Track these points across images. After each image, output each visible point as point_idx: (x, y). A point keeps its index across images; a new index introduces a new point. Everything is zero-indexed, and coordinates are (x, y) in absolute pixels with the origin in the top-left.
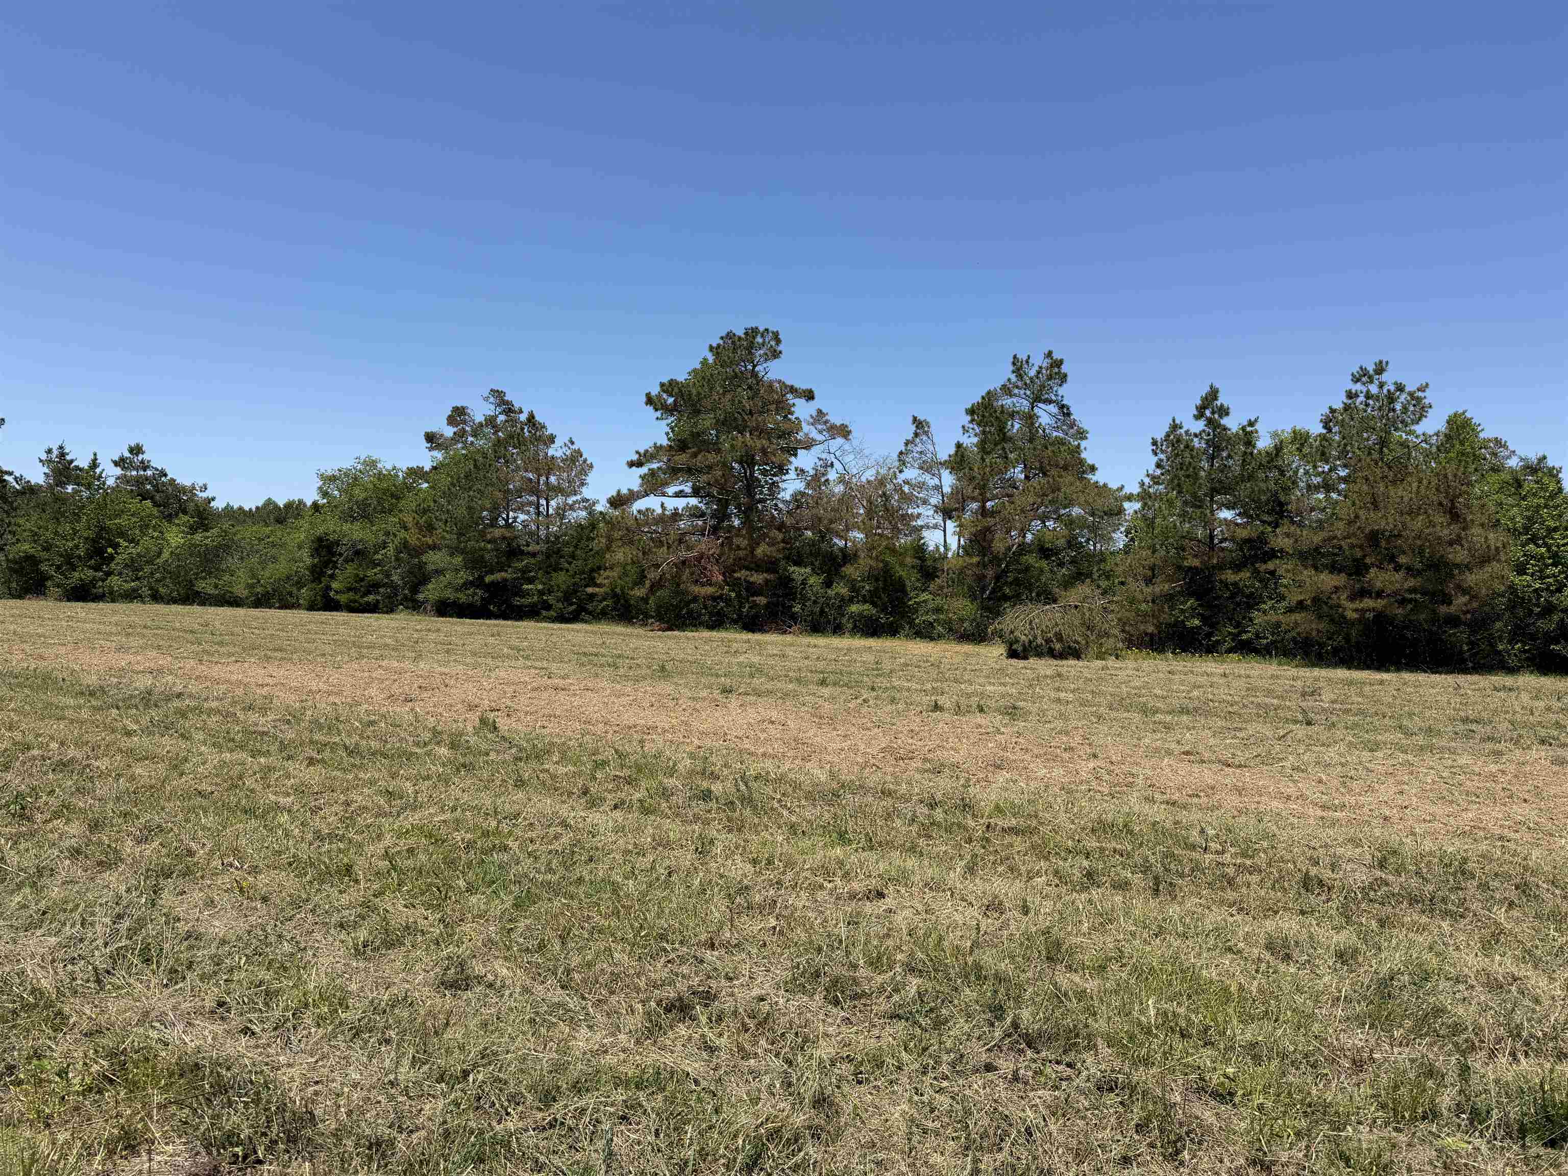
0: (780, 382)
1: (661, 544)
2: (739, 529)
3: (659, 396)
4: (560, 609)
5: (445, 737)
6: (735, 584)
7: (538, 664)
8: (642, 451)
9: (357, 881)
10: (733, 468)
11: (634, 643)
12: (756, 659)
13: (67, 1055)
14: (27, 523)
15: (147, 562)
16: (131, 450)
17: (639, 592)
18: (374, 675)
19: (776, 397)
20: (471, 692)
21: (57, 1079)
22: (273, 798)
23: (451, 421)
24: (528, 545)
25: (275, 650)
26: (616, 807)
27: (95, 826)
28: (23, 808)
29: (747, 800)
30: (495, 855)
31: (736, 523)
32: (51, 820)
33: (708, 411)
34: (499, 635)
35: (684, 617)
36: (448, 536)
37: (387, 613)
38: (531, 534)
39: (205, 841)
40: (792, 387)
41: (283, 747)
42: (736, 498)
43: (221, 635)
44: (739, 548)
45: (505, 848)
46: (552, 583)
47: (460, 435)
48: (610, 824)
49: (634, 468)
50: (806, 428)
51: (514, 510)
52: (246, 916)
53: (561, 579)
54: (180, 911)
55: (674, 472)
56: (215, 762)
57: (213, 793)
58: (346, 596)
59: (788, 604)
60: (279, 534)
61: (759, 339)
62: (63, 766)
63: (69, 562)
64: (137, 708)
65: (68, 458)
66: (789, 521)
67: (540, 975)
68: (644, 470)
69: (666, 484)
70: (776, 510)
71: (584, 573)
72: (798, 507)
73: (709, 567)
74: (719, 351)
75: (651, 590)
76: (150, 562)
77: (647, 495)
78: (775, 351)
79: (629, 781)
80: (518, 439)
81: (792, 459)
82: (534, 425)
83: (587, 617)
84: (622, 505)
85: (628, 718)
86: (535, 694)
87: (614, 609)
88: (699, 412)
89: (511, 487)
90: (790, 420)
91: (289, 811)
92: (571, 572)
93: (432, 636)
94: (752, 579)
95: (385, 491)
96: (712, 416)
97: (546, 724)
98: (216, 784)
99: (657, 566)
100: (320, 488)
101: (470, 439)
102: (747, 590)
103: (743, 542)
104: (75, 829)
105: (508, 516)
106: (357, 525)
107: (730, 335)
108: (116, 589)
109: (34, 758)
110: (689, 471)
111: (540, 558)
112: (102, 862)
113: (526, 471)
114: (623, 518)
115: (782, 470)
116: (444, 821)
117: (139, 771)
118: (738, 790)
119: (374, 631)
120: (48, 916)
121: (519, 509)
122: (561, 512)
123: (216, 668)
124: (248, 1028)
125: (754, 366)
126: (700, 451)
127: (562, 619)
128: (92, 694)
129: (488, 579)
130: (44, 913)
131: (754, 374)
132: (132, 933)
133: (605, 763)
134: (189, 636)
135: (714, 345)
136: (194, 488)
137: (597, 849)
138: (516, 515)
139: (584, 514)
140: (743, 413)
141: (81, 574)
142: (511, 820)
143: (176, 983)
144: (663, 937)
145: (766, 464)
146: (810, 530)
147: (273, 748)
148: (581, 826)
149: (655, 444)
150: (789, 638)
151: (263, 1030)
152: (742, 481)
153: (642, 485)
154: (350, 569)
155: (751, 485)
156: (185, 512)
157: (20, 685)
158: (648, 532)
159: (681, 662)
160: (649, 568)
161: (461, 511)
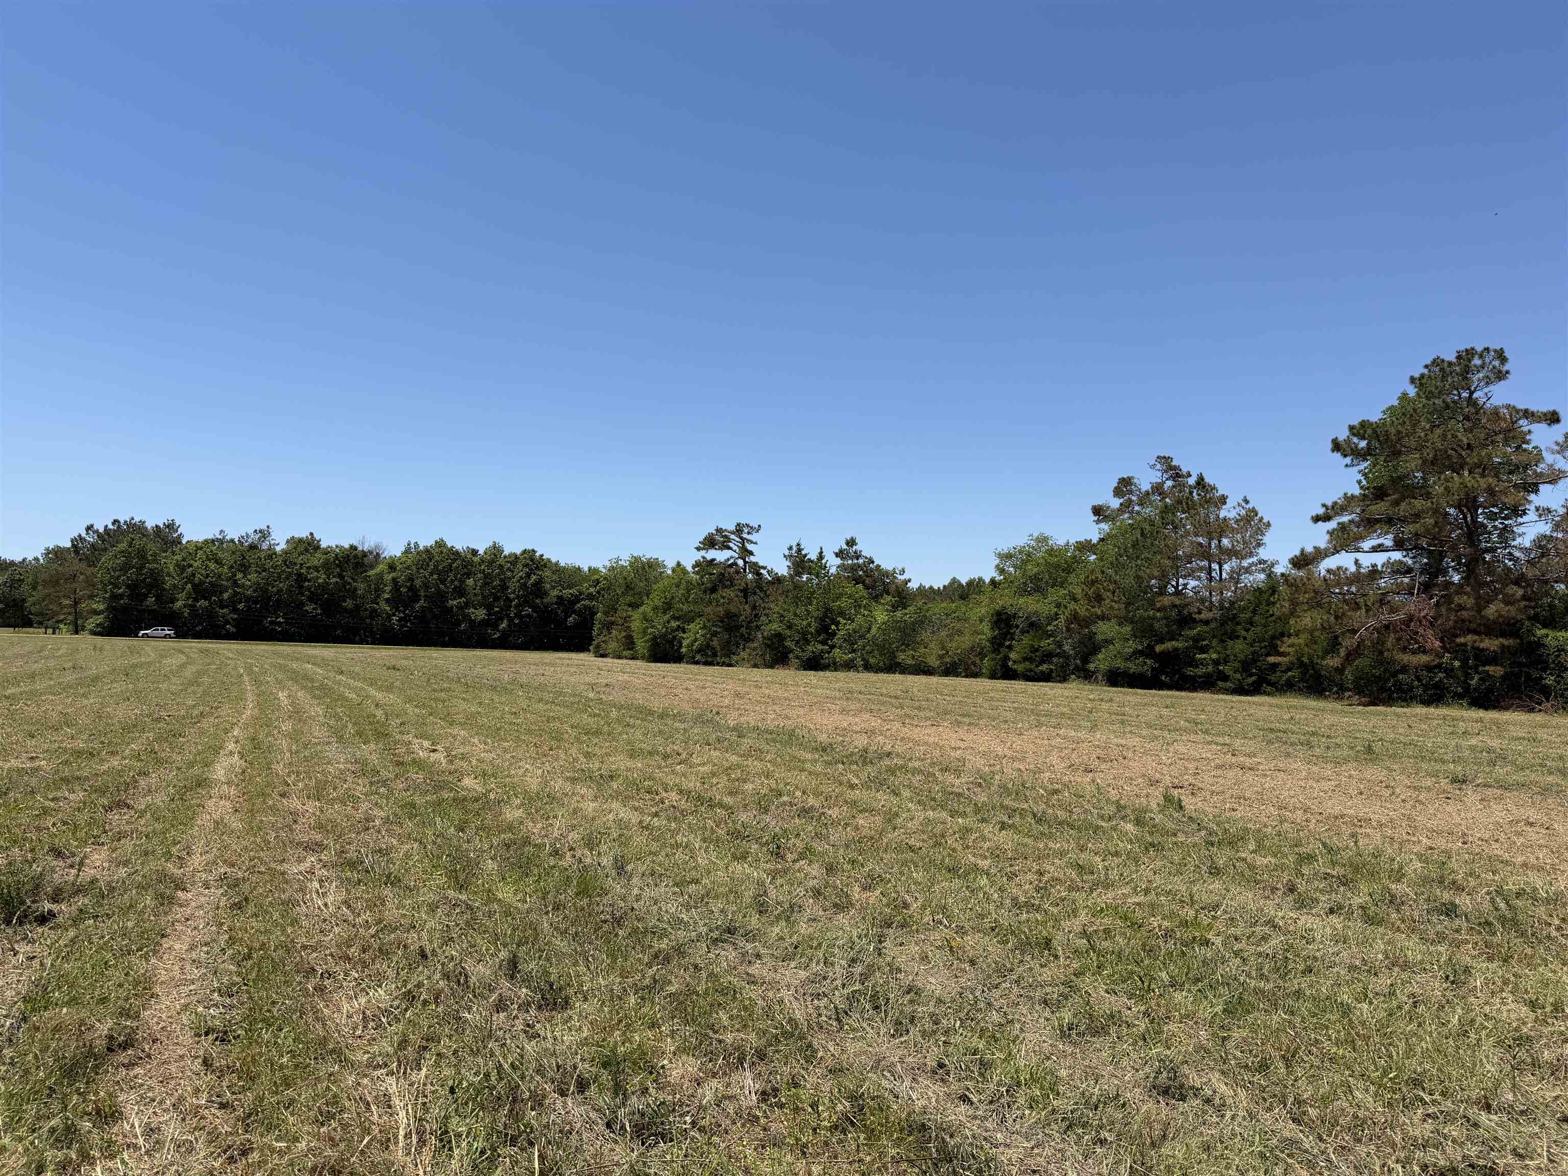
0: (1508, 407)
1: (1357, 607)
2: (1460, 586)
3: (1348, 441)
4: (1239, 680)
5: (1129, 811)
6: (1459, 651)
7: (1220, 740)
8: (1329, 504)
9: (1056, 957)
10: (1447, 514)
11: (1330, 719)
12: (1495, 743)
13: (817, 1087)
14: (776, 606)
15: (860, 636)
16: (847, 543)
17: (1333, 662)
18: (1053, 744)
19: (1503, 425)
20: (1151, 767)
21: (810, 1110)
22: (972, 859)
23: (1118, 492)
24: (1200, 613)
25: (963, 715)
26: (1332, 911)
27: (831, 869)
28: (778, 847)
29: (1512, 922)
30: (1197, 949)
31: (1456, 578)
32: (798, 860)
33: (1410, 451)
34: (1173, 707)
35: (1390, 689)
36: (1116, 606)
37: (1060, 682)
38: (1203, 601)
39: (917, 895)
40: (1526, 411)
41: (977, 810)
42: (1454, 548)
43: (919, 700)
44: (1461, 608)
45: (1207, 943)
46: (1228, 652)
47: (1126, 507)
48: (1328, 931)
49: (1320, 523)
50: (1549, 458)
51: (1185, 577)
52: (957, 977)
53: (1239, 648)
54: (901, 961)
55: (1370, 524)
56: (921, 819)
57: (921, 848)
58: (1023, 665)
59: (1535, 675)
60: (963, 609)
61: (1477, 361)
62: (805, 812)
63: (804, 639)
64: (857, 765)
65: (803, 552)
66: (1530, 573)
67: (1265, 1100)
68: (1332, 525)
69: (1362, 538)
70: (1510, 560)
71: (1264, 641)
72: (1543, 555)
73: (1421, 630)
74: (1424, 381)
75: (1347, 659)
76: (862, 637)
77: (1338, 552)
78: (1500, 372)
79: (1344, 882)
80: (1187, 503)
81: (1532, 497)
82: (1204, 487)
83: (1269, 689)
84: (1307, 565)
85: (1333, 807)
86: (1219, 772)
87: (1301, 680)
88: (1400, 453)
89: (1181, 553)
90: (1525, 450)
91: (988, 875)
92: (1249, 640)
93: (1105, 706)
94: (1482, 645)
95: (1057, 566)
96: (1418, 456)
97: (1236, 806)
98: (923, 841)
99: (1354, 632)
100: (997, 566)
101: (1137, 508)
102: (1476, 657)
103: (1467, 601)
104: (815, 870)
105: (1177, 583)
106: (1030, 600)
107: (1437, 362)
108: (838, 660)
109: (784, 804)
110: (1390, 521)
111: (1213, 625)
112: (837, 904)
113: (1196, 535)
114: (1309, 579)
115: (1517, 511)
116: (1139, 904)
117: (861, 822)
118: (1497, 909)
119: (1050, 700)
120: (800, 950)
121: (1189, 576)
122: (1235, 576)
123: (917, 730)
124: (966, 1096)
125: (1471, 393)
126: (1403, 498)
127: (1241, 690)
128: (824, 750)
129: (1158, 649)
130: (796, 948)
131: (1471, 401)
132: (864, 978)
133: (1310, 858)
134: (893, 701)
135: (1417, 375)
136: (895, 572)
137: (1315, 959)
138: (1186, 581)
139: (1262, 576)
140: (1459, 449)
141: (815, 647)
142: (1209, 912)
143: (901, 1035)
144: (1417, 1083)
145: (1493, 506)
146: (1562, 582)
147: (968, 810)
148: (1291, 928)
149: (1345, 494)
150: (1538, 718)
151: (980, 1101)
152: (1461, 529)
153: (1330, 542)
154: (1026, 640)
155: (1473, 532)
156: (888, 593)
157: (774, 741)
158: (1340, 593)
159: (1392, 743)
160: (1343, 634)
161: (1129, 581)
